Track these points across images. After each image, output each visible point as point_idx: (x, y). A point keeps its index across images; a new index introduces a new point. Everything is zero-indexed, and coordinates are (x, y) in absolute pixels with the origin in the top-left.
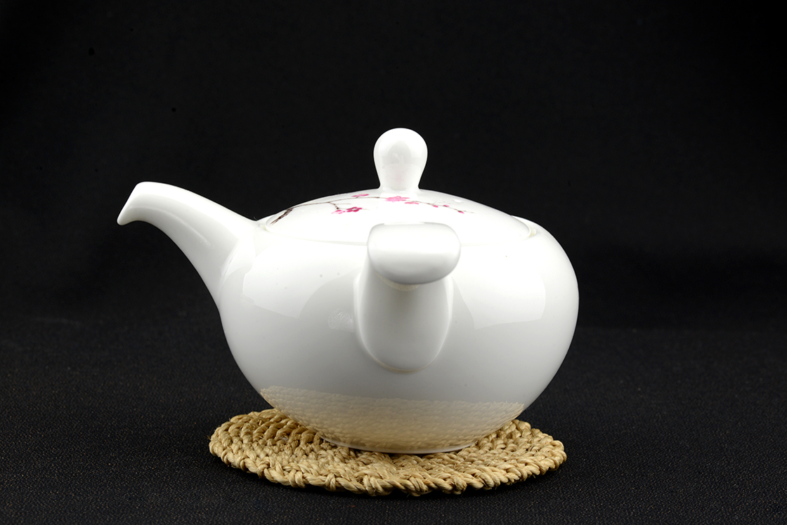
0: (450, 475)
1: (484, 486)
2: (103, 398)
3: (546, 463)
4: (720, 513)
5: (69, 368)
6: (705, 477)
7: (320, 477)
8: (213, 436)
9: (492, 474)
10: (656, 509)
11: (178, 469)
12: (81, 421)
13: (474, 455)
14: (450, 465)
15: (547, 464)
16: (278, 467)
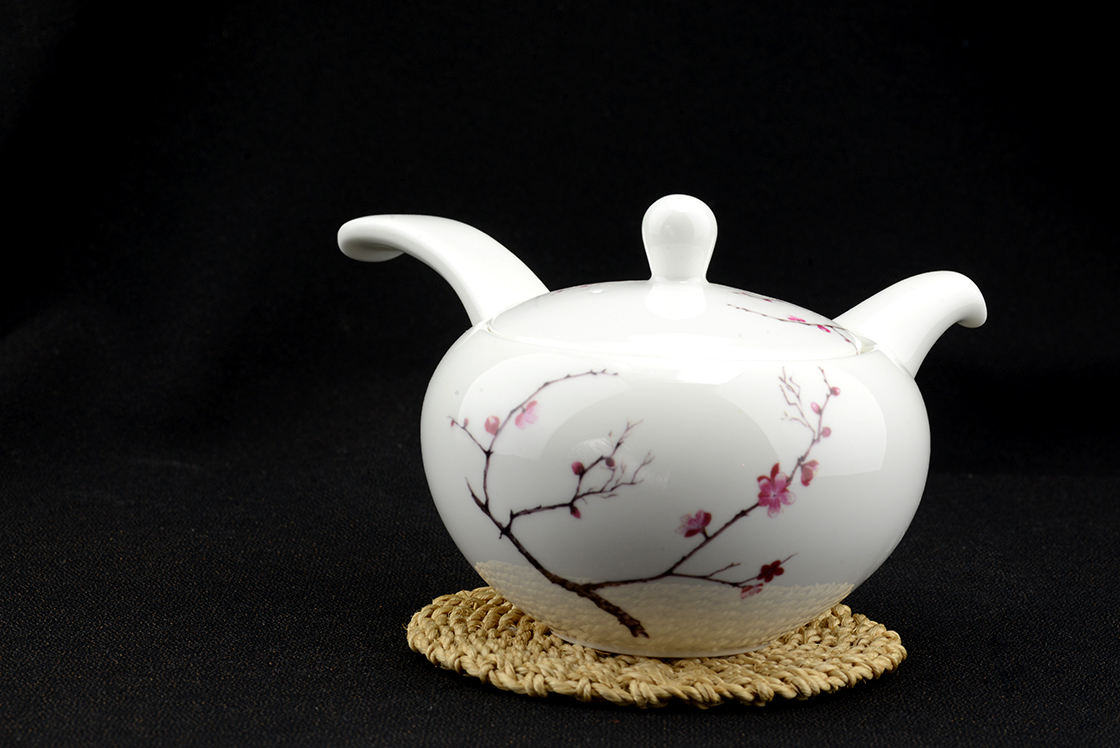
0: (750, 680)
1: (798, 695)
2: (246, 571)
3: (881, 662)
5: (193, 530)
6: (1101, 680)
7: (569, 682)
8: (411, 625)
9: (809, 678)
10: (1037, 725)
11: (366, 671)
12: (221, 603)
13: (779, 651)
14: (748, 666)
15: (882, 664)
16: (509, 668)
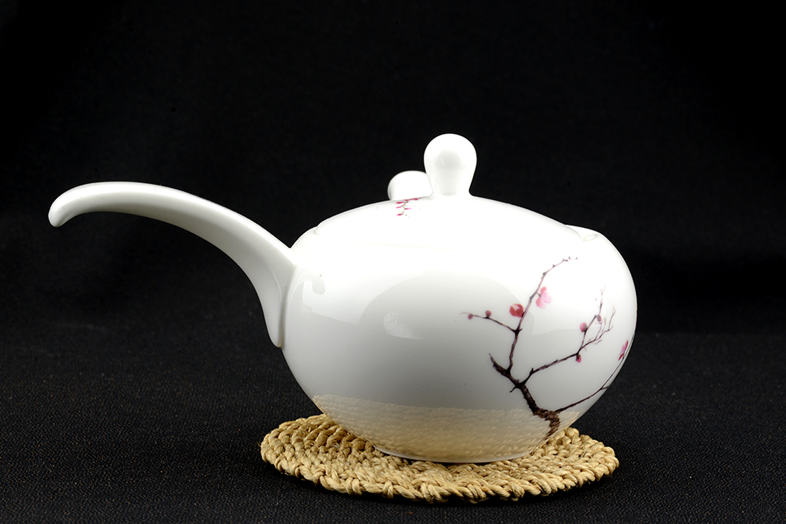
0: (507, 482)
1: (542, 492)
2: (142, 404)
3: (601, 469)
4: (776, 519)
5: (103, 375)
6: (757, 482)
7: (378, 484)
8: (263, 443)
9: (549, 480)
11: (231, 477)
12: (124, 428)
13: (527, 460)
14: (506, 471)
15: (602, 470)
16: (334, 475)
